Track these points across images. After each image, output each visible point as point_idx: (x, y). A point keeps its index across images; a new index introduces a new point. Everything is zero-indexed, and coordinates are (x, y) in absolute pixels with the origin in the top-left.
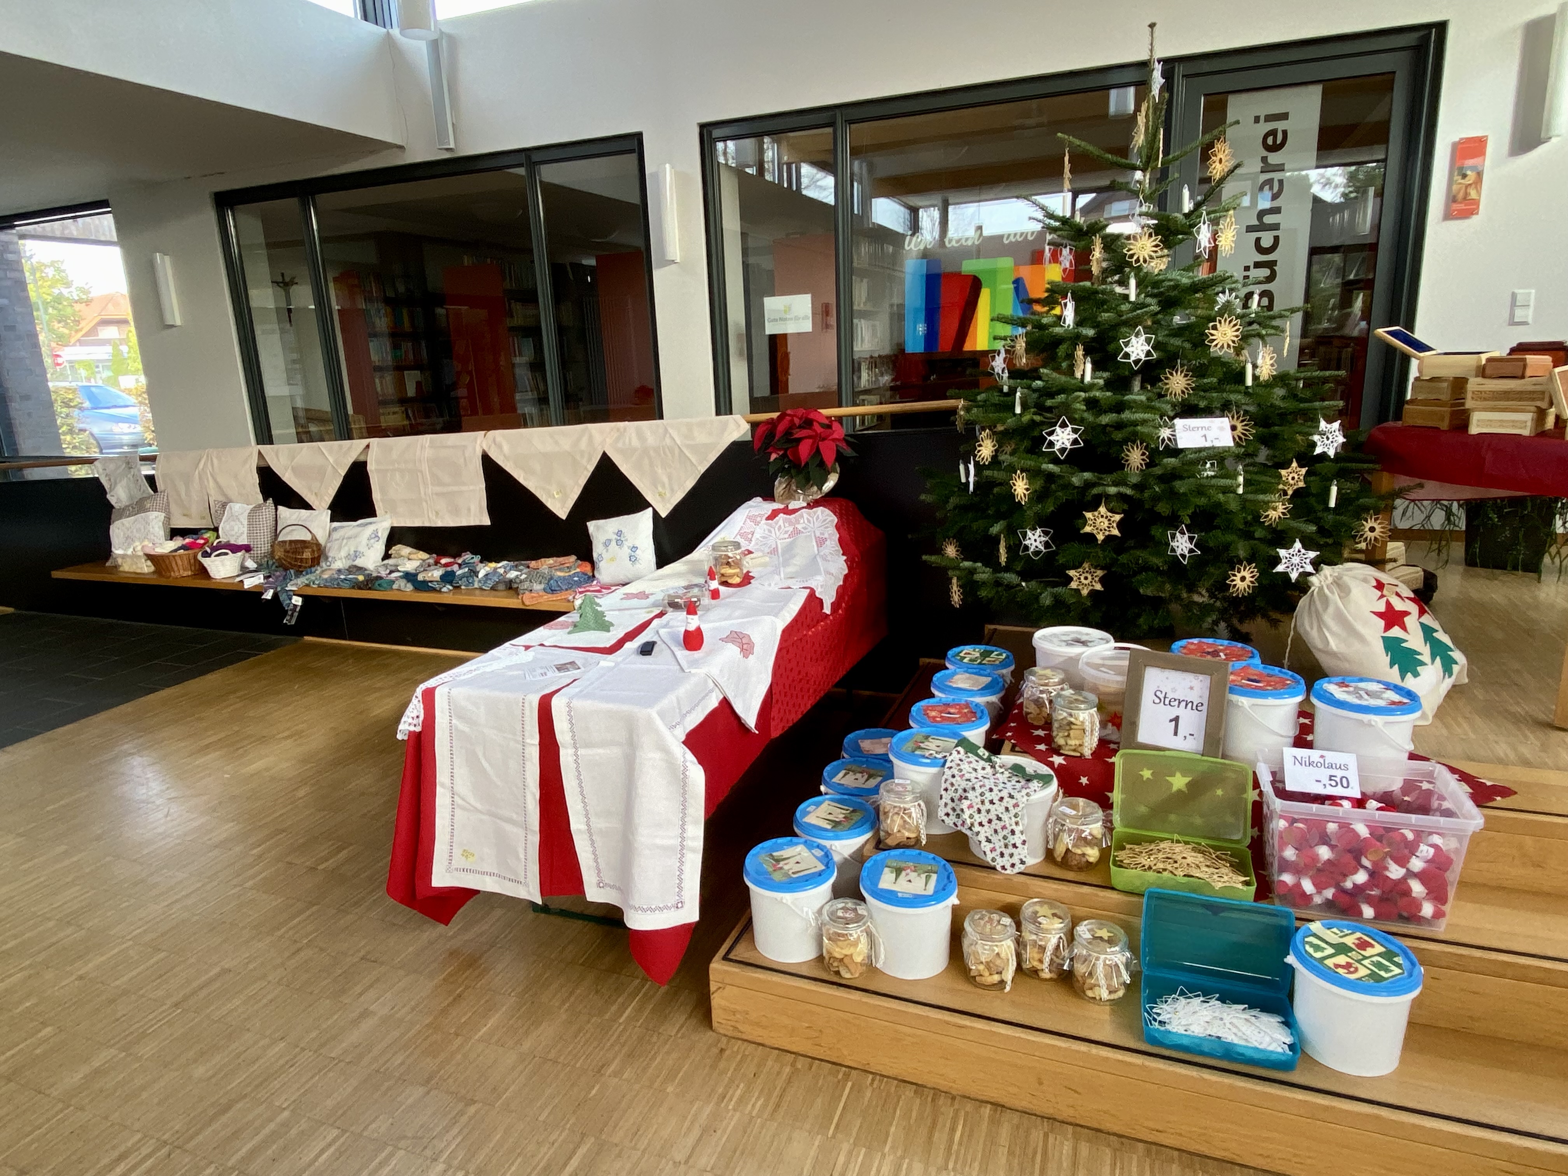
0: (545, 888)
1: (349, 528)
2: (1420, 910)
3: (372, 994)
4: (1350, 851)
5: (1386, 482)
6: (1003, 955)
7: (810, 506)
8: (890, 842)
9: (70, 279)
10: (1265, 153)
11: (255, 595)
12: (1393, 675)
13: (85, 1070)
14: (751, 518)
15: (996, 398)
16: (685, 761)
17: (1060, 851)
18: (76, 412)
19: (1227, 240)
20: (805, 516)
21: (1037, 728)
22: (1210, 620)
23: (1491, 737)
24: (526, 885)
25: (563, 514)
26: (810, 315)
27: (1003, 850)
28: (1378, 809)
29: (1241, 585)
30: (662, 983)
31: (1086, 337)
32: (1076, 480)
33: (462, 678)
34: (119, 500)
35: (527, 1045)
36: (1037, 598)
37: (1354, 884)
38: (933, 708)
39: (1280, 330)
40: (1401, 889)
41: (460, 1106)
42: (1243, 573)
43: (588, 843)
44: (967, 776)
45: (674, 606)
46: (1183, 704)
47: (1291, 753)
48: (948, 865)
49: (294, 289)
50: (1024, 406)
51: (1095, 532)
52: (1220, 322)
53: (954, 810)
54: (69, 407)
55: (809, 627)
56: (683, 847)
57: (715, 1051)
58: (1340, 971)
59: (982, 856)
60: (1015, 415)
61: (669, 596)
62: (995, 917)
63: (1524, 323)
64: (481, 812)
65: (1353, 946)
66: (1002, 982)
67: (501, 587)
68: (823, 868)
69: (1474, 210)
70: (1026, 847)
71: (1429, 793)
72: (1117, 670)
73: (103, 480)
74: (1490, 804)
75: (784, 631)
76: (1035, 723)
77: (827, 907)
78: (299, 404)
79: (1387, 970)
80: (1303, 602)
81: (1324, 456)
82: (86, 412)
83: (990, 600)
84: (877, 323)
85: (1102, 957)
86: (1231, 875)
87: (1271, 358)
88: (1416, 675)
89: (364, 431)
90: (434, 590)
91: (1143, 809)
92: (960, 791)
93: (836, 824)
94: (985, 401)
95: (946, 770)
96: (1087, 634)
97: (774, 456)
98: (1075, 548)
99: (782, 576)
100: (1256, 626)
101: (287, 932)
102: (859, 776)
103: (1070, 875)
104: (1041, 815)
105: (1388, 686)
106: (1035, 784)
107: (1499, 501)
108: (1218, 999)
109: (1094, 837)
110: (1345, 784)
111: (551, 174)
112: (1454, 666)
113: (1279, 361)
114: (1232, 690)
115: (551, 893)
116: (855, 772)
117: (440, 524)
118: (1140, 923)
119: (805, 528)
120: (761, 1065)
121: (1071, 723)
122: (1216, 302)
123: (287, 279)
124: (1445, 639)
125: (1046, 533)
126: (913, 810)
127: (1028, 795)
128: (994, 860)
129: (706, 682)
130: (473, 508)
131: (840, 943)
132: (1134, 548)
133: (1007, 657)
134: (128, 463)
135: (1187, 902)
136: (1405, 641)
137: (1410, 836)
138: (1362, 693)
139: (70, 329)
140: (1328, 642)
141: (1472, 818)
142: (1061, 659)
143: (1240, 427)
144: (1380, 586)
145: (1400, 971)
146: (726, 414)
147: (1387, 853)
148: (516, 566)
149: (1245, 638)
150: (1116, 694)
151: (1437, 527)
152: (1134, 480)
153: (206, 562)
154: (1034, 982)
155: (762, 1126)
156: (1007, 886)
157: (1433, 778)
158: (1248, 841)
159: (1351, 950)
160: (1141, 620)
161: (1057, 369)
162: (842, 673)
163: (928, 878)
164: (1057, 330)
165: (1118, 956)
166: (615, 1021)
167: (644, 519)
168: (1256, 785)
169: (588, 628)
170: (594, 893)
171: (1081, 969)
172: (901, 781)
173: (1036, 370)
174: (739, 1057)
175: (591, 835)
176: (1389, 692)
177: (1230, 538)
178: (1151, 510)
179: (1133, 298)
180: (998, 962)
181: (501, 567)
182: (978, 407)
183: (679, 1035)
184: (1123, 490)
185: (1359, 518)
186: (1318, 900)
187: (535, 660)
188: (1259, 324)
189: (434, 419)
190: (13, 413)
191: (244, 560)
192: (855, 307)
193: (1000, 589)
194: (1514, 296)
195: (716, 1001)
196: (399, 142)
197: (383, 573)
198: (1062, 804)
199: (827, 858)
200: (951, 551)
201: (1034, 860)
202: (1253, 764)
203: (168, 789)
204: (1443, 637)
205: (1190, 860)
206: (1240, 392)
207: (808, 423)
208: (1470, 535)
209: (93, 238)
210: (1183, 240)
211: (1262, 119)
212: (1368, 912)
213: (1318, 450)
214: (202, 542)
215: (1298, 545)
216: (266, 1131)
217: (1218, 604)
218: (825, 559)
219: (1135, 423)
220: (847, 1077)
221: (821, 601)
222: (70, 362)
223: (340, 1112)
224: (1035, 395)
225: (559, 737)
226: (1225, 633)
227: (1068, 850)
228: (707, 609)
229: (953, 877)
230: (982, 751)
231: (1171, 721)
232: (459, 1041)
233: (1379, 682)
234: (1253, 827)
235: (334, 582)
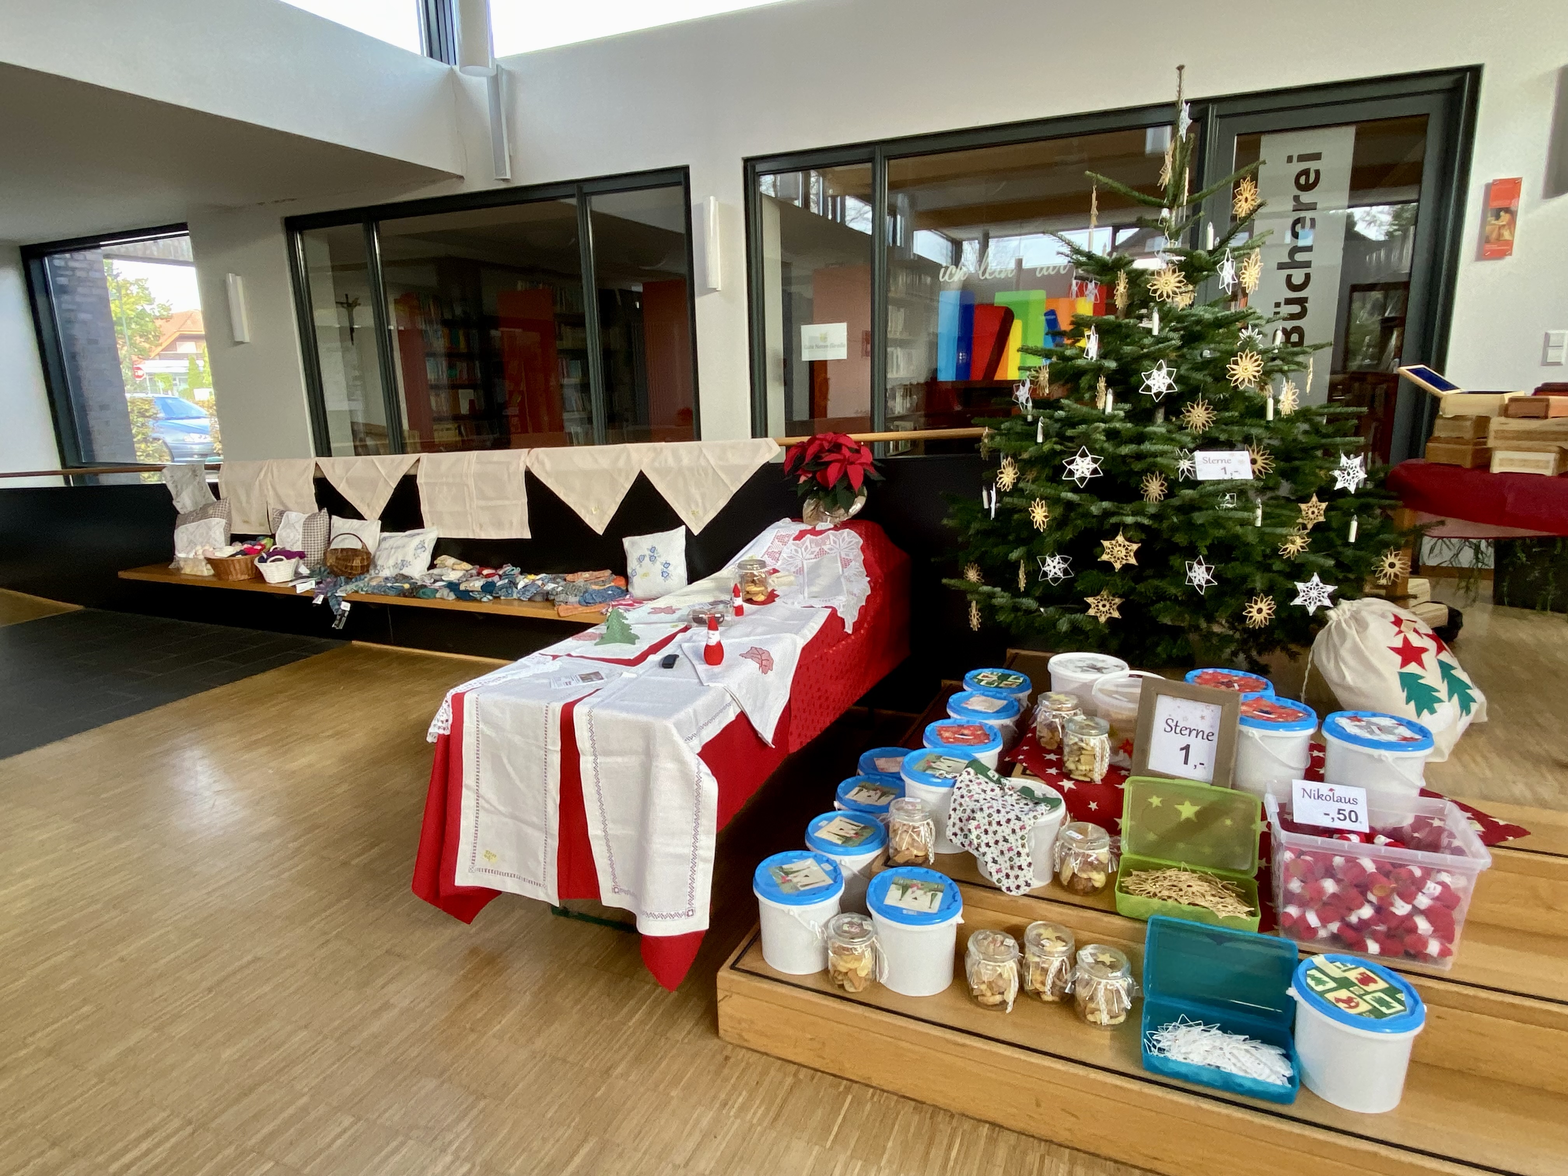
0: (563, 890)
1: (398, 538)
2: (1426, 948)
3: (392, 987)
4: (1356, 886)
5: (1408, 518)
6: (1005, 976)
7: (836, 528)
8: (899, 859)
9: (152, 296)
10: (1298, 192)
11: (306, 600)
12: (1409, 711)
13: (121, 1047)
14: (780, 538)
15: (1019, 427)
16: (699, 772)
17: (1066, 876)
18: (151, 422)
19: (1251, 277)
20: (832, 537)
21: (1049, 752)
22: (1228, 651)
23: (1510, 777)
24: (545, 887)
25: (600, 530)
26: (845, 342)
27: (1009, 871)
28: (1387, 845)
29: (1258, 617)
30: (671, 988)
31: (1108, 368)
32: (1095, 509)
33: (491, 684)
34: (184, 506)
35: (539, 1043)
36: (1054, 624)
37: (1360, 919)
38: (947, 729)
39: (1304, 366)
40: (1406, 926)
41: (471, 1099)
42: (1260, 605)
43: (605, 848)
44: (976, 797)
45: (699, 621)
46: (1194, 733)
47: (1300, 785)
48: (954, 884)
49: (357, 310)
50: (1046, 436)
51: (1112, 560)
52: (1241, 357)
53: (962, 830)
54: (144, 416)
55: (830, 646)
56: (695, 856)
57: (720, 1058)
58: (1342, 1005)
59: (988, 876)
60: (1037, 443)
61: (694, 611)
62: (999, 937)
63: (1559, 364)
64: (503, 814)
65: (1356, 982)
66: (1004, 1003)
67: (538, 598)
68: (831, 882)
69: (1507, 250)
70: (1031, 869)
71: (1440, 830)
72: (1129, 697)
73: (170, 487)
74: (1503, 844)
75: (804, 649)
76: (1048, 747)
77: (833, 922)
78: (360, 419)
79: (1389, 1006)
80: (1321, 635)
81: (1344, 491)
82: (160, 423)
83: (1010, 625)
84: (913, 352)
85: (1104, 981)
86: (1236, 905)
87: (1294, 394)
88: (1432, 711)
89: (418, 445)
90: (474, 600)
91: (1152, 837)
92: (968, 811)
93: (846, 840)
94: (1009, 430)
95: (955, 790)
96: (1103, 661)
97: (803, 479)
98: (1094, 575)
99: (806, 595)
100: (1276, 659)
101: (318, 923)
102: (872, 793)
103: (1077, 899)
104: (1048, 838)
105: (1401, 722)
106: (1043, 808)
107: (1528, 541)
108: (1219, 1029)
109: (1101, 863)
110: (1354, 819)
111: (603, 204)
112: (1472, 704)
113: (1302, 396)
114: (1243, 721)
115: (569, 896)
116: (868, 789)
117: (483, 536)
118: (1143, 949)
119: (831, 549)
120: (765, 1073)
121: (1082, 748)
122: (1238, 337)
123: (350, 301)
124: (1464, 677)
125: (1065, 560)
126: (922, 828)
127: (1035, 817)
128: (999, 881)
129: (723, 696)
130: (515, 523)
131: (845, 957)
132: (1153, 577)
133: (1024, 680)
134: (194, 471)
135: (1192, 930)
136: (1422, 677)
137: (1418, 873)
138: (1374, 728)
139: (151, 343)
140: (1344, 677)
141: (1483, 857)
142: (1076, 685)
143: (1260, 462)
144: (1398, 622)
145: (1402, 1008)
146: (761, 437)
147: (1393, 890)
148: (554, 579)
149: (1261, 670)
150: (1129, 721)
151: (1465, 565)
152: (1152, 510)
153: (262, 567)
154: (1037, 1004)
155: (762, 1134)
156: (1012, 908)
157: (1443, 815)
158: (1255, 872)
159: (1354, 984)
160: (1159, 649)
161: (1079, 400)
162: (862, 692)
163: (933, 896)
164: (1080, 362)
165: (1120, 982)
166: (624, 1024)
167: (678, 537)
168: (1264, 817)
169: (613, 640)
170: (609, 898)
171: (1082, 993)
172: (911, 800)
173: (1058, 401)
174: (743, 1064)
175: (607, 840)
176: (1401, 728)
177: (1248, 569)
178: (1169, 541)
179: (1155, 332)
180: (1001, 983)
181: (539, 579)
182: (1001, 435)
183: (686, 1041)
184: (1139, 519)
185: (1378, 554)
186: (1323, 933)
187: (562, 669)
188: (1283, 360)
189: (485, 437)
190: (92, 423)
191: (297, 567)
192: (890, 336)
193: (1019, 614)
194: (1547, 336)
195: (724, 1008)
196: (459, 173)
197: (428, 582)
198: (1069, 828)
199: (835, 872)
200: (972, 575)
201: (1040, 883)
202: (1262, 795)
203: (215, 782)
204: (1461, 674)
205: (1194, 889)
206: (1261, 426)
207: (837, 447)
208: (1498, 574)
209: (172, 258)
210: (1208, 276)
211: (1295, 159)
212: (1373, 947)
213: (1339, 486)
214: (259, 547)
215: (1316, 579)
216: (286, 1114)
217: (1237, 635)
218: (848, 580)
219: (1155, 455)
220: (848, 1090)
221: (842, 621)
222: (150, 374)
223: (356, 1100)
224: (1057, 425)
225: (579, 745)
226: (1245, 665)
227: (1074, 874)
228: (730, 626)
229: (959, 897)
230: (992, 773)
231: (1182, 749)
232: (472, 1037)
233: (1392, 717)
234: (1260, 858)
235: (382, 590)
